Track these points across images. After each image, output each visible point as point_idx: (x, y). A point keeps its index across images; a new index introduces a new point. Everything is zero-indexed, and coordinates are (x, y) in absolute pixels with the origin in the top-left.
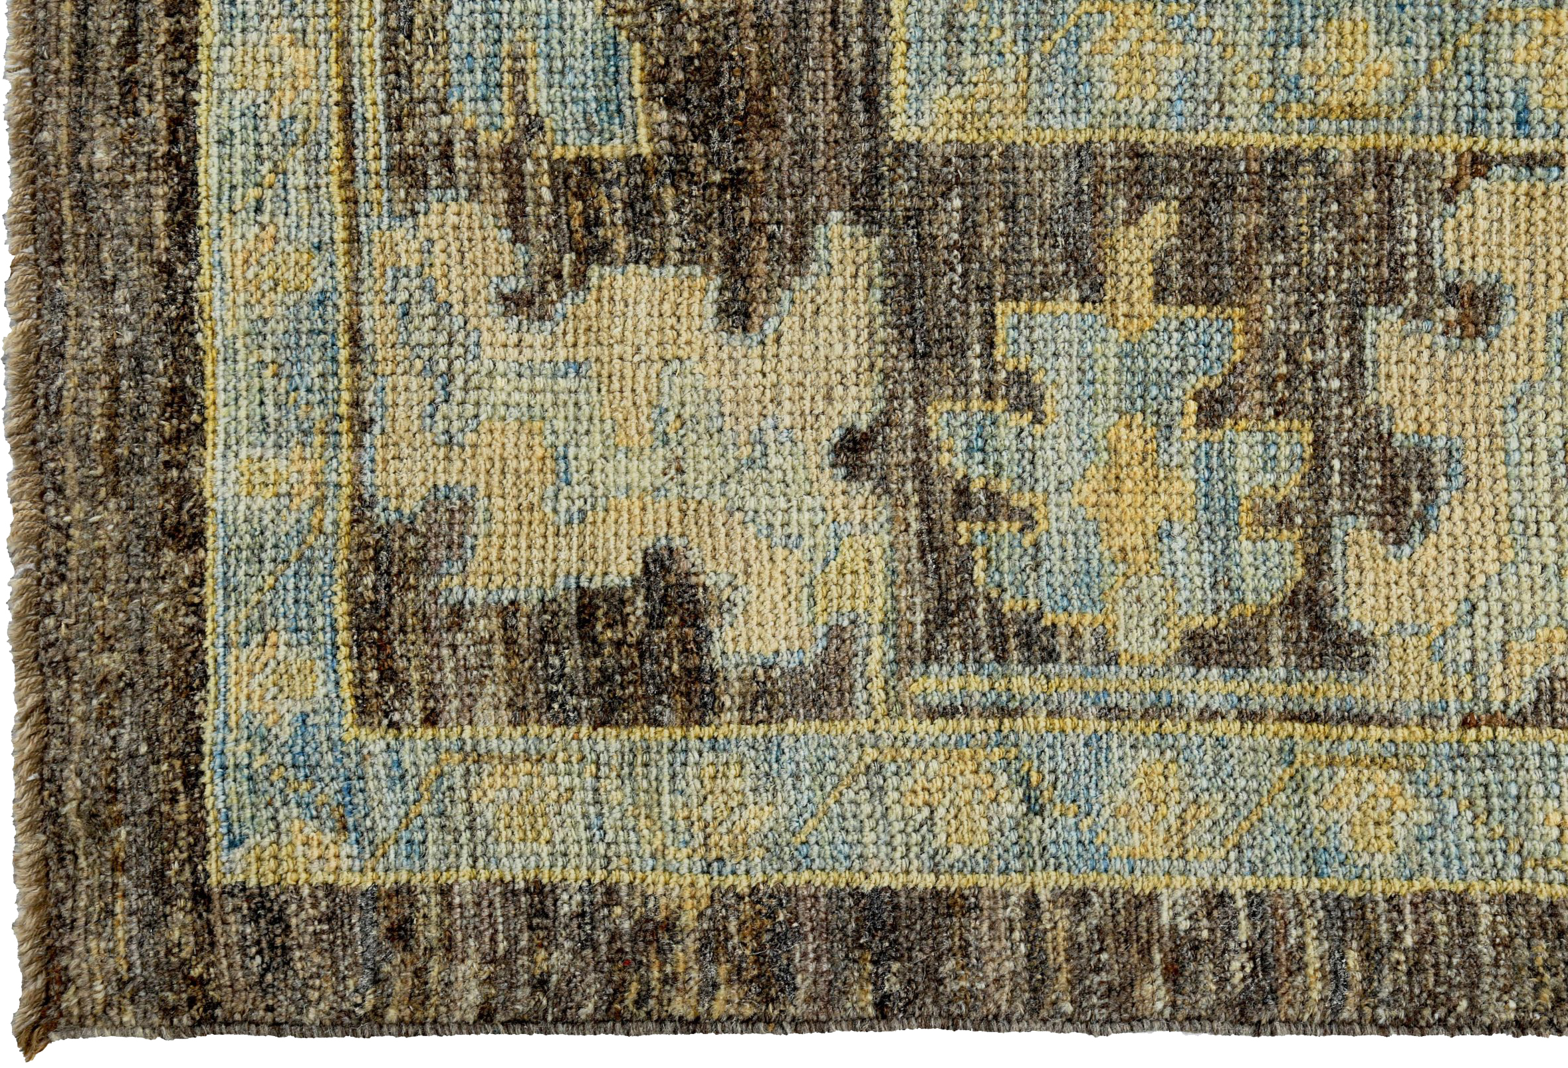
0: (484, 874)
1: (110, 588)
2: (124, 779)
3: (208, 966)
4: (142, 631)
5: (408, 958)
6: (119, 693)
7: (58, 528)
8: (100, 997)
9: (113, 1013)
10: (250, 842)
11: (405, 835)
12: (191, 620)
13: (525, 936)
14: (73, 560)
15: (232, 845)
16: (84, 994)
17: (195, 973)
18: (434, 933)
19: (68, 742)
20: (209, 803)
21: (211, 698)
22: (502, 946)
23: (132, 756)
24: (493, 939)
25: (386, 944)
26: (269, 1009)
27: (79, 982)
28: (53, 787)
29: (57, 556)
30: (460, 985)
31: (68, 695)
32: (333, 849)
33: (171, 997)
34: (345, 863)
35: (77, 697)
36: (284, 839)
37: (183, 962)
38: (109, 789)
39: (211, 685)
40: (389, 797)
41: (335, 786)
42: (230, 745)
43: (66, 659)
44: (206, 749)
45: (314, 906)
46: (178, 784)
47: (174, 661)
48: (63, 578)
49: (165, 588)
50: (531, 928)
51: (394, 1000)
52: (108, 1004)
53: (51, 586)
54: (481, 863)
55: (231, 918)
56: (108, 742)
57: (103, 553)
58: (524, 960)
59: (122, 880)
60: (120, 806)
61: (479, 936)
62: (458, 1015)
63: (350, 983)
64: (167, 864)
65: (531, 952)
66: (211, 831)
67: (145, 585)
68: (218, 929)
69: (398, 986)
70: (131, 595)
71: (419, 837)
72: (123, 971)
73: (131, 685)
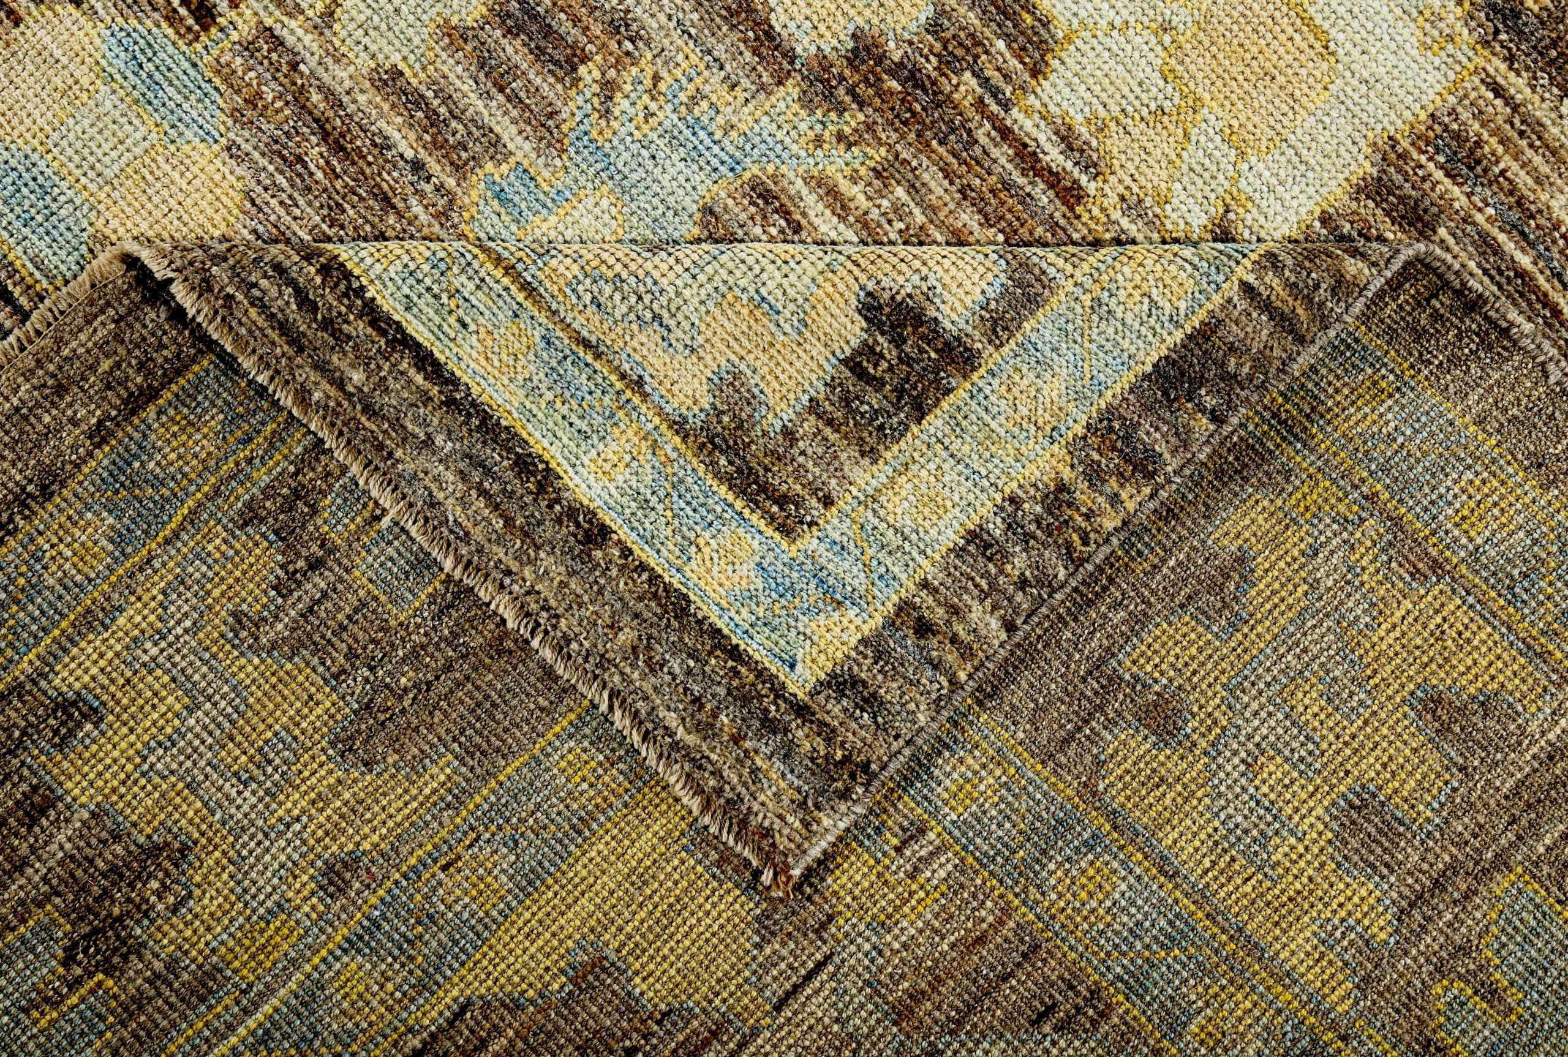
0: (937, 557)
1: (586, 598)
2: (696, 689)
3: (842, 745)
4: (625, 605)
5: (940, 637)
6: (649, 648)
7: (528, 593)
8: (797, 824)
9: (815, 827)
10: (799, 657)
11: (875, 576)
12: (645, 576)
13: (991, 566)
14: (553, 603)
15: (792, 667)
16: (786, 831)
17: (839, 755)
18: (941, 611)
19: (646, 698)
20: (757, 657)
21: (700, 604)
22: (984, 584)
23: (689, 672)
24: (976, 586)
25: (922, 642)
26: (897, 737)
27: (776, 827)
28: (660, 731)
29: (543, 608)
30: (981, 625)
31: (622, 673)
32: (845, 621)
33: (839, 785)
34: (858, 621)
35: (628, 670)
36: (815, 638)
37: (827, 757)
38: (693, 702)
39: (692, 597)
40: (846, 564)
41: (812, 586)
42: (737, 618)
43: (602, 656)
44: (726, 631)
45: (865, 657)
46: (730, 663)
47: (659, 605)
48: (557, 616)
49: (614, 572)
50: (990, 559)
51: (955, 667)
52: (806, 825)
53: (555, 627)
54: (929, 552)
55: (829, 706)
56: (668, 678)
57: (563, 585)
58: (1002, 580)
59: (748, 744)
60: (708, 707)
61: (966, 589)
62: (996, 642)
63: (924, 681)
64: (766, 711)
65: (1001, 571)
66: (774, 670)
67: (602, 581)
68: (828, 719)
69: (950, 657)
70: (600, 592)
71: (882, 570)
72: (797, 796)
73: (650, 637)
